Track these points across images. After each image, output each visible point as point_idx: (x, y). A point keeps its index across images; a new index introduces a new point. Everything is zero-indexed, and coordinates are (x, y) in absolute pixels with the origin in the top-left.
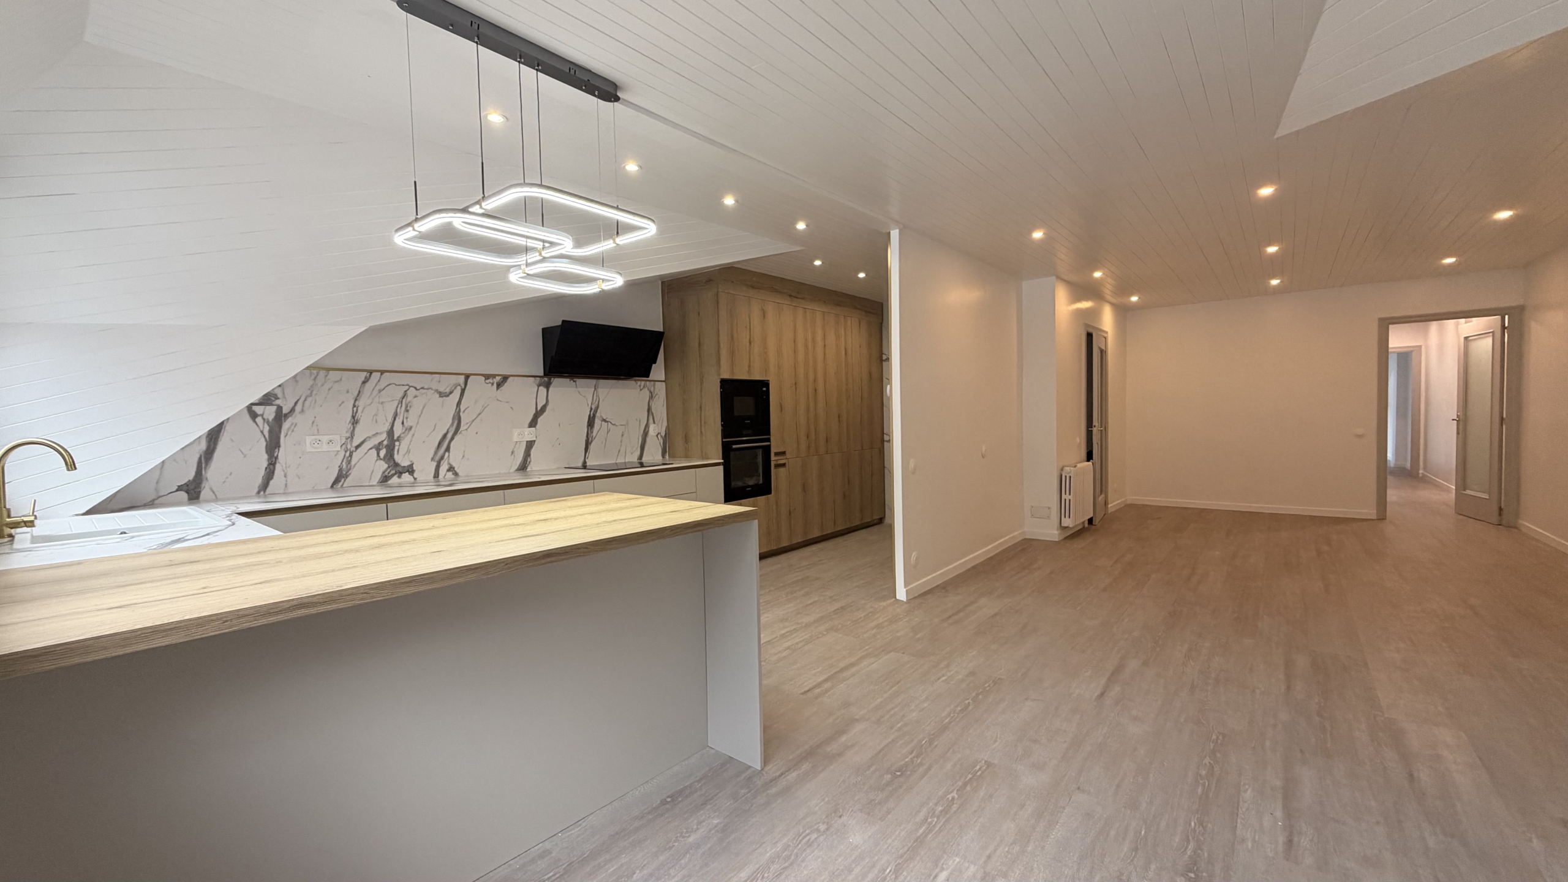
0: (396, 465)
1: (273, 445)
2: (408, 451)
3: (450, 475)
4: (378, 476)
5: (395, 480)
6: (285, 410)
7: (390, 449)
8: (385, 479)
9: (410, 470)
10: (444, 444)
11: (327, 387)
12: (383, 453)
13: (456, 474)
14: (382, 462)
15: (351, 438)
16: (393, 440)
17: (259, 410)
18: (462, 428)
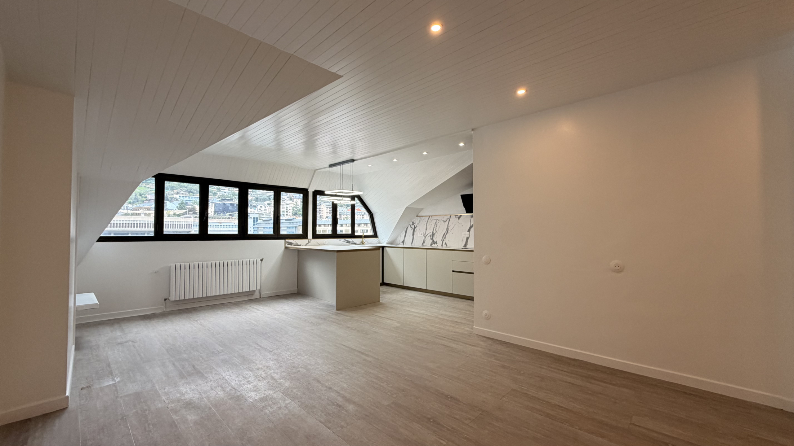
0: (434, 241)
1: (413, 234)
2: (436, 238)
3: (445, 245)
4: (430, 244)
5: (433, 245)
6: (415, 226)
7: (433, 236)
8: (431, 245)
9: (436, 243)
10: (444, 236)
11: (422, 220)
12: (431, 237)
13: (447, 245)
14: (431, 240)
15: (425, 233)
16: (433, 234)
17: (412, 226)
18: (449, 232)
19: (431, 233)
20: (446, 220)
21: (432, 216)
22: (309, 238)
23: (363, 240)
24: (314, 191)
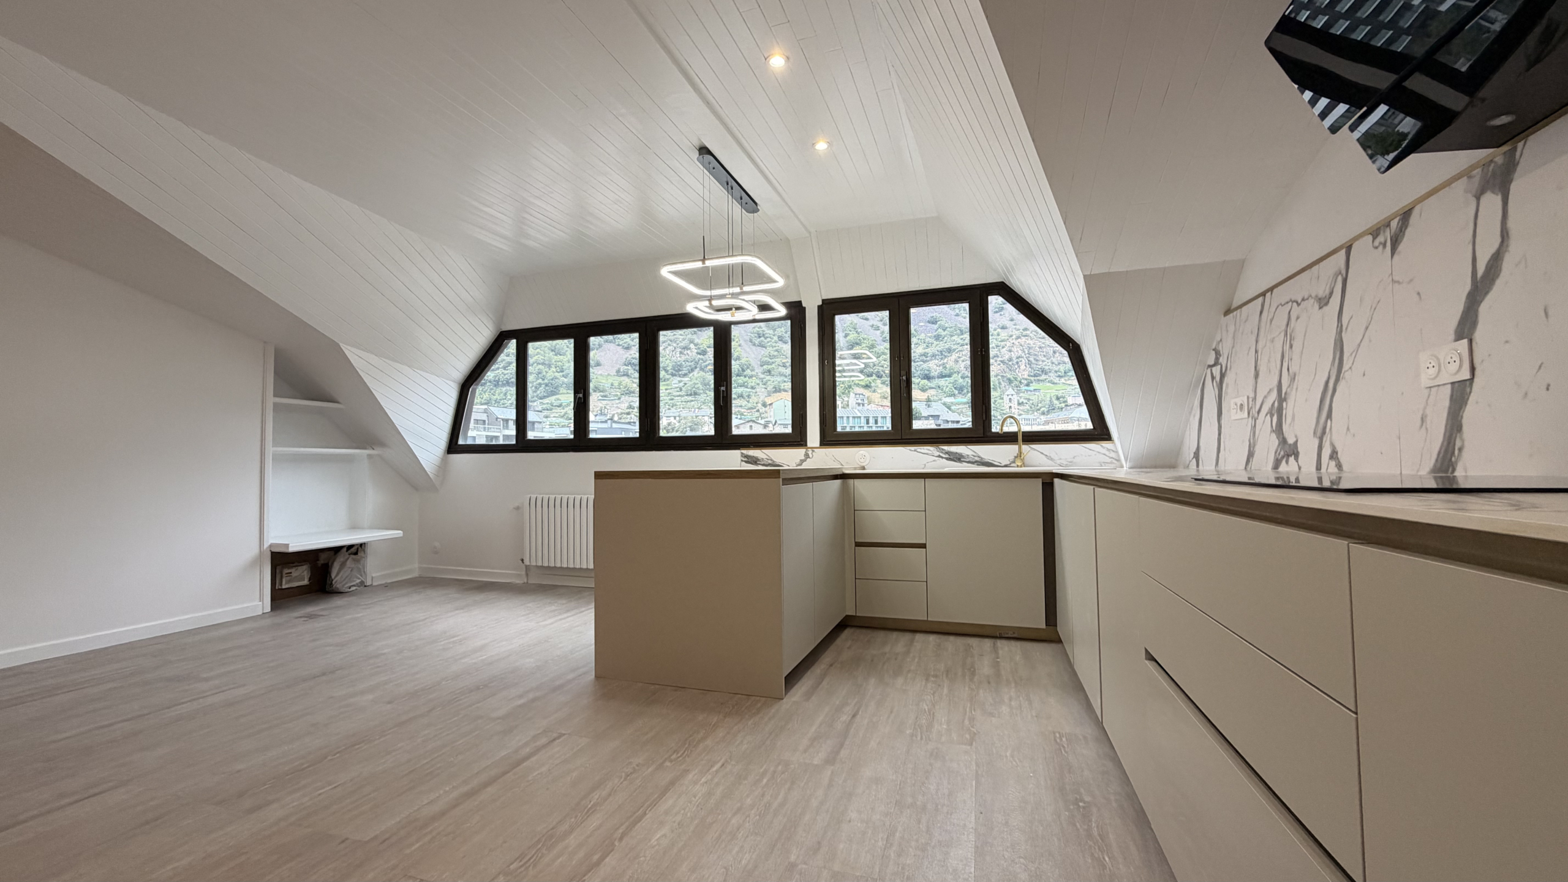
0: (1285, 442)
1: (1220, 411)
2: (1294, 420)
3: (1333, 466)
4: (1272, 458)
5: (1284, 467)
6: (1224, 368)
7: (1280, 414)
8: (1277, 464)
9: (1295, 451)
10: (1326, 404)
11: (1242, 329)
12: (1275, 421)
13: (1339, 466)
14: (1275, 436)
15: (1255, 399)
16: (1282, 399)
17: (1214, 369)
18: (1346, 367)
19: (1274, 394)
20: (1327, 292)
21: (1271, 289)
22: (809, 445)
23: (1020, 448)
24: (820, 303)
